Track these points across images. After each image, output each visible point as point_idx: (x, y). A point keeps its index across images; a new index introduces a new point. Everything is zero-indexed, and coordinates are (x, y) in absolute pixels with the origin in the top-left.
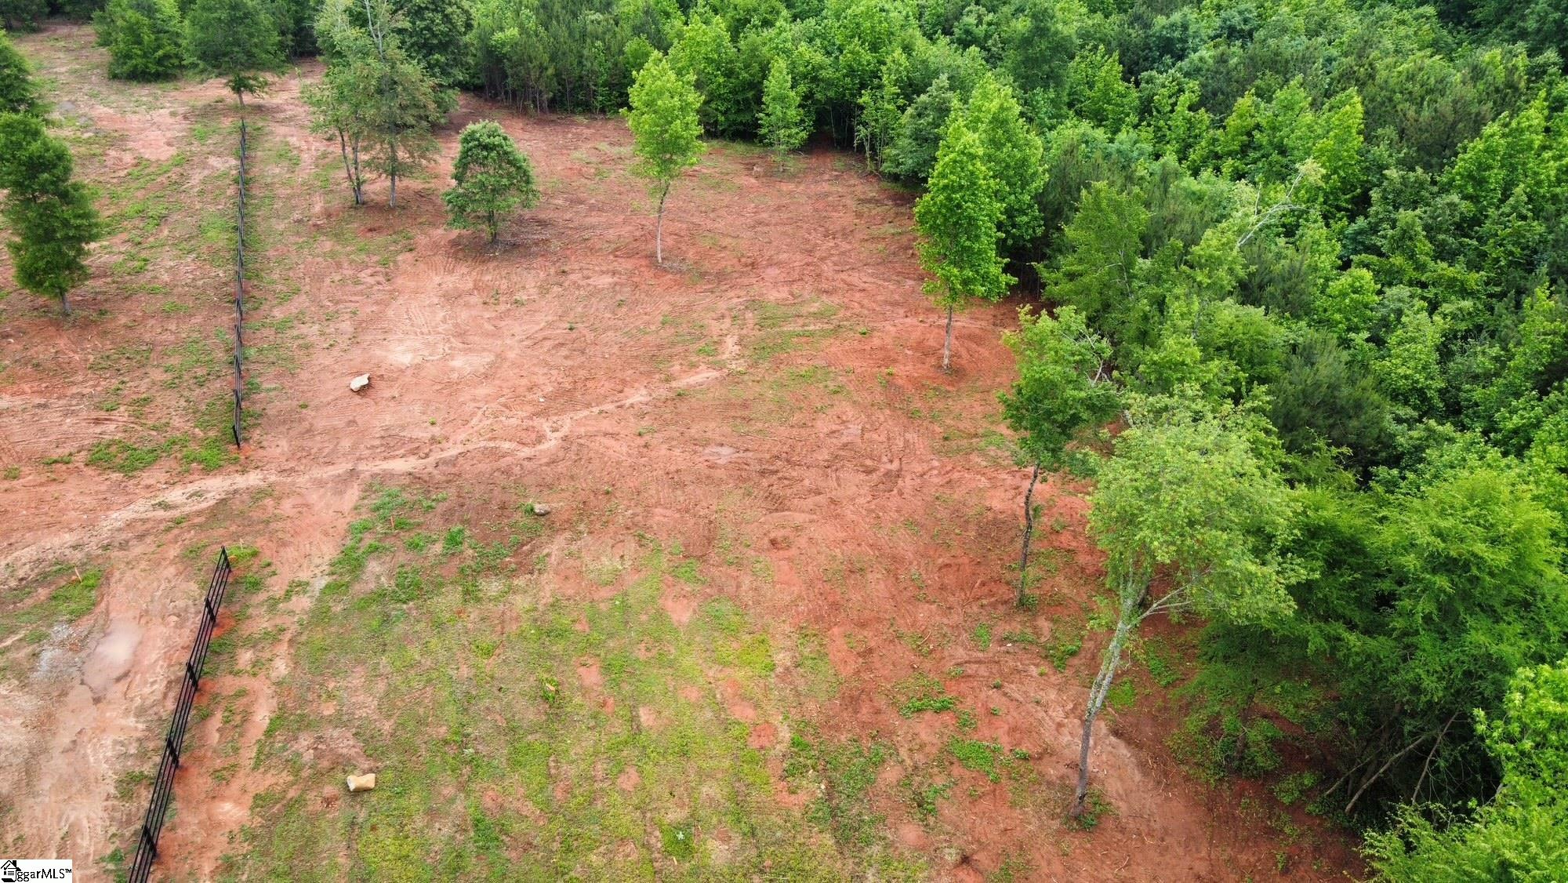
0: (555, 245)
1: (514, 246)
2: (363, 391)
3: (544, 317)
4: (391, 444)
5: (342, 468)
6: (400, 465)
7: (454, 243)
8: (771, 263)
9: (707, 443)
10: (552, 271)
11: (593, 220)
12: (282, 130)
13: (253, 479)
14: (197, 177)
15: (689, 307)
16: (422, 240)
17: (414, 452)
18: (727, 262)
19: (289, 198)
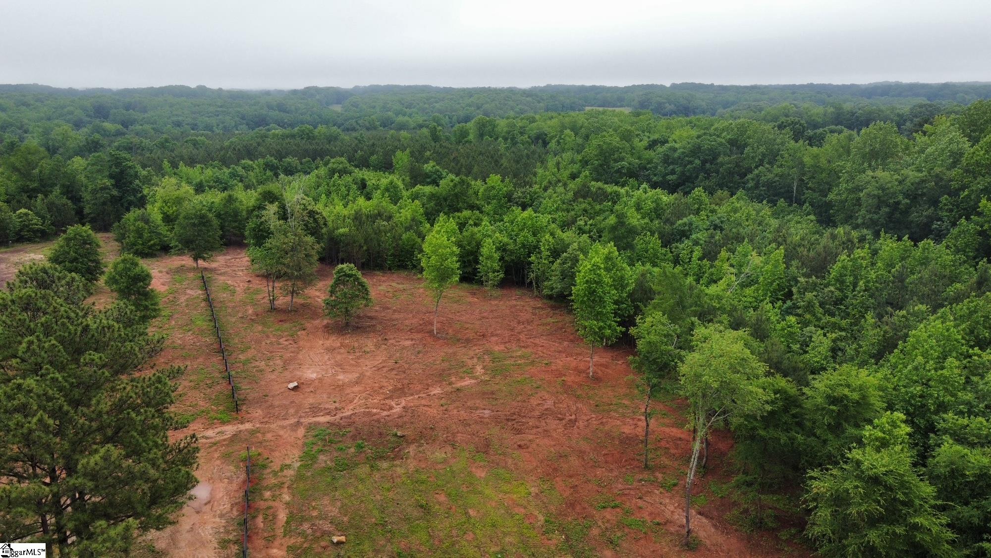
0: (379, 327)
1: (358, 328)
2: (295, 389)
3: (381, 357)
4: (315, 410)
5: (293, 421)
6: (322, 419)
7: (326, 326)
8: (492, 335)
9: (477, 408)
10: (380, 339)
11: (396, 316)
12: (222, 278)
13: (248, 426)
14: (183, 299)
15: (455, 354)
16: (308, 325)
17: (328, 414)
18: (471, 335)
19: (234, 307)
